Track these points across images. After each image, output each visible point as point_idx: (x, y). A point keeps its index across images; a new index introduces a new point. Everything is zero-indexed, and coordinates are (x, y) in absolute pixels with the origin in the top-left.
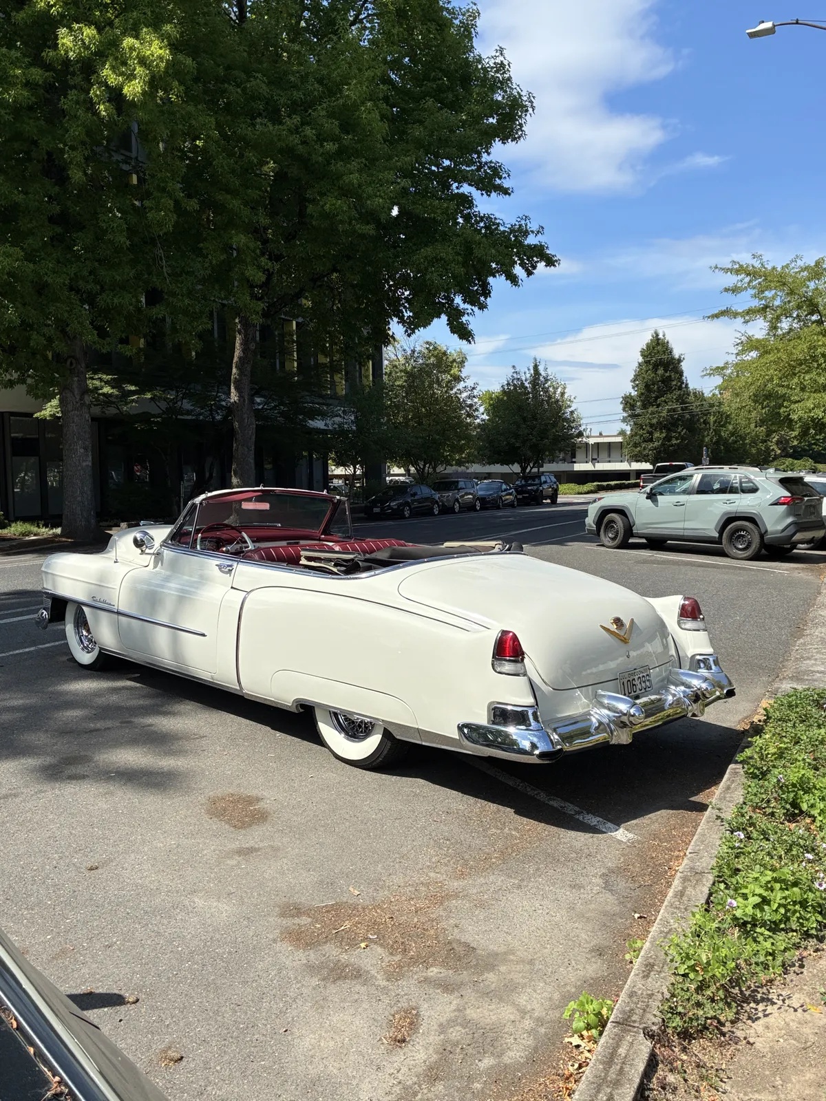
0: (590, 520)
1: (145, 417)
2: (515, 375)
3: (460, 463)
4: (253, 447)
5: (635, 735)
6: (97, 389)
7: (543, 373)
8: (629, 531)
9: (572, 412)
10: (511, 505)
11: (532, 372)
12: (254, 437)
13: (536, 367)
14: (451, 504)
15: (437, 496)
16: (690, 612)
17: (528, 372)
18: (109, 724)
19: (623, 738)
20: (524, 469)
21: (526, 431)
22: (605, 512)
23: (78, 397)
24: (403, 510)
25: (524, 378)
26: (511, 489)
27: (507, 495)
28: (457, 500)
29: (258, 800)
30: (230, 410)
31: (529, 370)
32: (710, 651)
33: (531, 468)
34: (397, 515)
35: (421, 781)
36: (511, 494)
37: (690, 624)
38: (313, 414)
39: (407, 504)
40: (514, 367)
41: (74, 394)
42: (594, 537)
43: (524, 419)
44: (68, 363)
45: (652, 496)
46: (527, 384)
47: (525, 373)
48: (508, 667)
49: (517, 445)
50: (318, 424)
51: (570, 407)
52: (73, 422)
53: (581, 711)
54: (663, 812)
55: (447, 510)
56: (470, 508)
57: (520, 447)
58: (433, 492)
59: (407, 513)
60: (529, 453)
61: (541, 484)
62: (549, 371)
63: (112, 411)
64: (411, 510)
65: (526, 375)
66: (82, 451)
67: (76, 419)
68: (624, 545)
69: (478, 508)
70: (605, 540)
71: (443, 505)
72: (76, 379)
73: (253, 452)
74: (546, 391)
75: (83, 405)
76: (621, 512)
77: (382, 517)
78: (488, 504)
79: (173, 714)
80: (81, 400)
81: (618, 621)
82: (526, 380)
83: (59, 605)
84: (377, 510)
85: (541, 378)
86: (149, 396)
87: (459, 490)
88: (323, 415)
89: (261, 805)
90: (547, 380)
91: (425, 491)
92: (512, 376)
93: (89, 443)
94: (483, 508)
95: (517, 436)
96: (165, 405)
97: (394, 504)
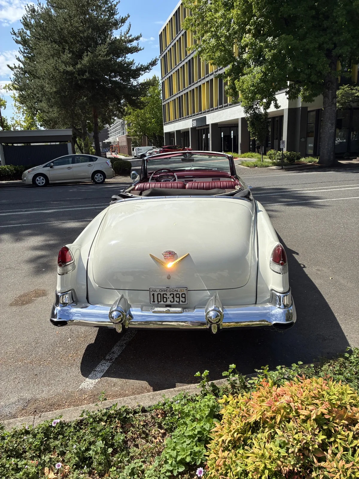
23: (331, 100)
32: (282, 290)
41: (329, 99)
44: (328, 85)
52: (328, 112)
66: (330, 125)
72: (331, 91)
75: (333, 103)
80: (332, 101)
81: (169, 255)
93: (334, 121)
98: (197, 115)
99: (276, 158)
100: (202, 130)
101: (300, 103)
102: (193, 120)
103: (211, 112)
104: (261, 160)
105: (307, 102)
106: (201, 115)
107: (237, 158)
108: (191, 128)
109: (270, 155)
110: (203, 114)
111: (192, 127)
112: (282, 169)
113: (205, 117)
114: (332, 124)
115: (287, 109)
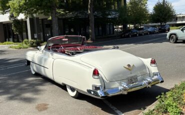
0: (168, 37)
1: (70, 18)
3: (146, 23)
5: (128, 93)
6: (60, 12)
8: (177, 39)
9: (173, 10)
10: (158, 33)
12: (94, 21)
15: (138, 32)
16: (153, 62)
18: (30, 87)
19: (126, 93)
20: (161, 24)
21: (162, 15)
22: (171, 35)
25: (161, 2)
28: (143, 32)
29: (48, 105)
30: (89, 15)
32: (158, 71)
33: (163, 24)
34: (128, 37)
35: (85, 101)
36: (157, 30)
37: (153, 65)
38: (108, 15)
42: (169, 41)
43: (161, 12)
44: (52, 8)
45: (182, 30)
46: (162, 4)
48: (96, 77)
50: (110, 17)
51: (173, 8)
53: (117, 86)
54: (136, 110)
55: (140, 35)
56: (145, 34)
57: (160, 19)
60: (163, 20)
61: (165, 27)
63: (64, 17)
64: (131, 35)
66: (56, 26)
68: (176, 42)
70: (171, 41)
73: (94, 24)
74: (166, 5)
76: (175, 34)
77: (124, 37)
78: (151, 33)
79: (44, 85)
81: (129, 65)
83: (29, 62)
85: (165, 2)
86: (71, 13)
87: (144, 30)
88: (110, 15)
89: (48, 106)
90: (167, 2)
91: (135, 31)
92: (158, 2)
94: (150, 34)
95: (159, 16)
96: (75, 15)
97: (127, 34)
99: (29, 43)
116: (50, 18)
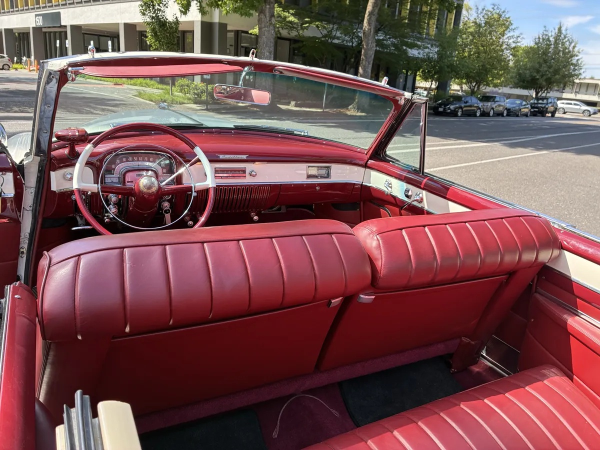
2: (545, 32)
3: (495, 86)
4: (372, 62)
7: (564, 32)
9: (578, 60)
10: (526, 115)
11: (557, 31)
12: (373, 56)
13: (560, 29)
14: (489, 110)
15: (480, 105)
17: (553, 31)
20: (537, 94)
21: (546, 69)
23: (268, 19)
24: (458, 112)
25: (550, 35)
26: (528, 104)
27: (525, 108)
28: (493, 108)
31: (555, 29)
33: (542, 93)
34: (454, 114)
36: (528, 108)
38: (412, 46)
39: (461, 108)
40: (545, 27)
41: (266, 17)
43: (545, 61)
46: (552, 39)
47: (552, 32)
49: (538, 77)
50: (415, 52)
51: (577, 56)
52: (264, 35)
55: (485, 114)
56: (500, 114)
57: (538, 79)
58: (479, 102)
59: (459, 114)
60: (544, 83)
61: (547, 104)
62: (568, 32)
64: (462, 111)
65: (552, 34)
66: (268, 54)
67: (266, 33)
69: (505, 115)
71: (484, 111)
72: (268, 6)
73: (371, 66)
74: (563, 44)
75: (271, 24)
77: (444, 114)
78: (510, 113)
80: (270, 21)
82: (552, 36)
84: (441, 109)
85: (562, 36)
86: (314, 24)
87: (495, 102)
88: (418, 47)
90: (565, 37)
91: (473, 101)
92: (543, 33)
93: (272, 49)
94: (508, 115)
95: (538, 71)
96: (325, 32)
97: (452, 107)
98: (43, 7)
99: (191, 92)
100: (52, 34)
101: (216, 16)
102: (36, 15)
103: (68, 6)
104: (169, 93)
105: (244, 16)
106: (52, 8)
107: (121, 85)
108: (33, 28)
109: (182, 86)
110: (54, 8)
111: (34, 26)
112: (207, 109)
113: (59, 14)
114: (270, 53)
115: (198, 21)
116: (256, 31)
